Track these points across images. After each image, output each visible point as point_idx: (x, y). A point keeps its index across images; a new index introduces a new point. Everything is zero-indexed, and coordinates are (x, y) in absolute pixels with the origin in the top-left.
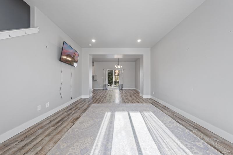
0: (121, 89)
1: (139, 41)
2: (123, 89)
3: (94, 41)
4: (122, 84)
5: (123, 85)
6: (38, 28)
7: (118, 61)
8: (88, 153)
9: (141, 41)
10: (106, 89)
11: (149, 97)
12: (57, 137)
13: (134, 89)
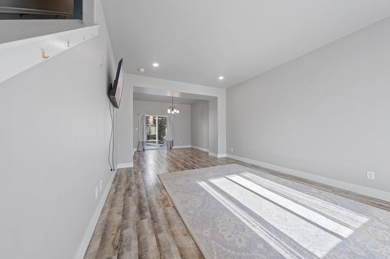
0: (171, 149)
1: (221, 78)
2: (174, 147)
3: (156, 65)
4: (171, 139)
5: (173, 141)
6: (99, 26)
7: (172, 102)
8: (246, 227)
9: (223, 79)
10: (144, 150)
11: (225, 155)
12: (177, 228)
13: (190, 146)
